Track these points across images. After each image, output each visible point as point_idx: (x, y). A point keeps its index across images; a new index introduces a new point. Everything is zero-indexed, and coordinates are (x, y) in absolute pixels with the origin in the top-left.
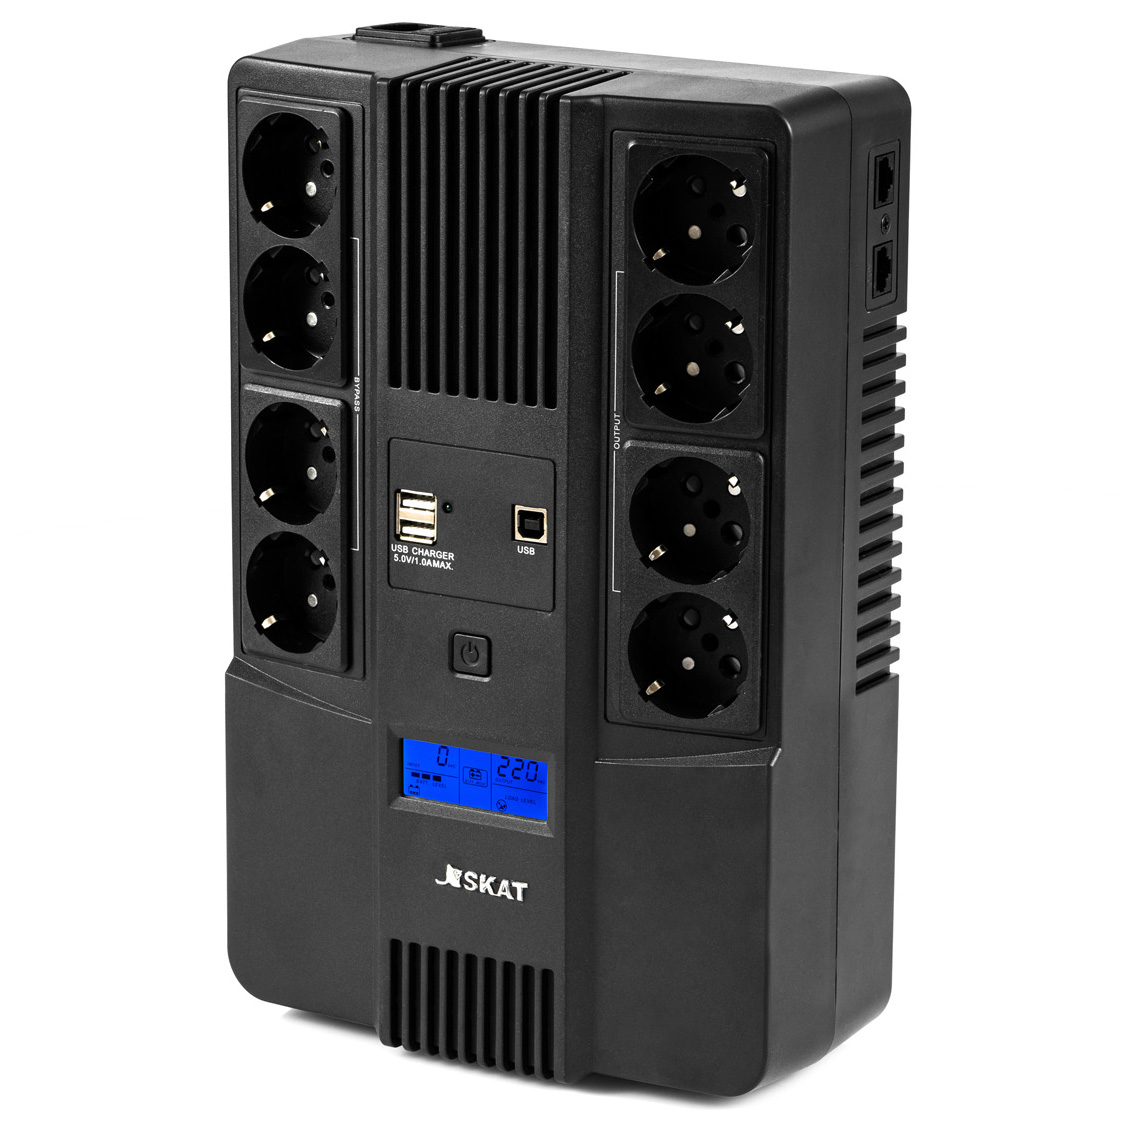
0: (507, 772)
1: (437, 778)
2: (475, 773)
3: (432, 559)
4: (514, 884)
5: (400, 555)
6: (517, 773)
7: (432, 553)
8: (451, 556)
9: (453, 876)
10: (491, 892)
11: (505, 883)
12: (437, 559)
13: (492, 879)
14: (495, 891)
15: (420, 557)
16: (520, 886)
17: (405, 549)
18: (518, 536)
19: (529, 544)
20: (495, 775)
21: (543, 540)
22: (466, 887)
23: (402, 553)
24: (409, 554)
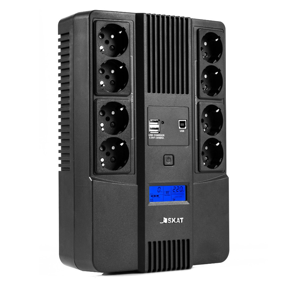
0: (175, 190)
1: (158, 196)
2: (167, 192)
3: (159, 137)
4: (180, 219)
5: (151, 137)
6: (178, 190)
7: (159, 135)
8: (164, 135)
9: (165, 220)
10: (175, 222)
11: (178, 219)
12: (160, 137)
13: (175, 219)
14: (176, 222)
15: (156, 137)
16: (182, 219)
17: (152, 135)
18: (180, 128)
19: (183, 129)
20: (172, 192)
21: (186, 128)
22: (169, 222)
23: (151, 136)
24: (153, 136)
